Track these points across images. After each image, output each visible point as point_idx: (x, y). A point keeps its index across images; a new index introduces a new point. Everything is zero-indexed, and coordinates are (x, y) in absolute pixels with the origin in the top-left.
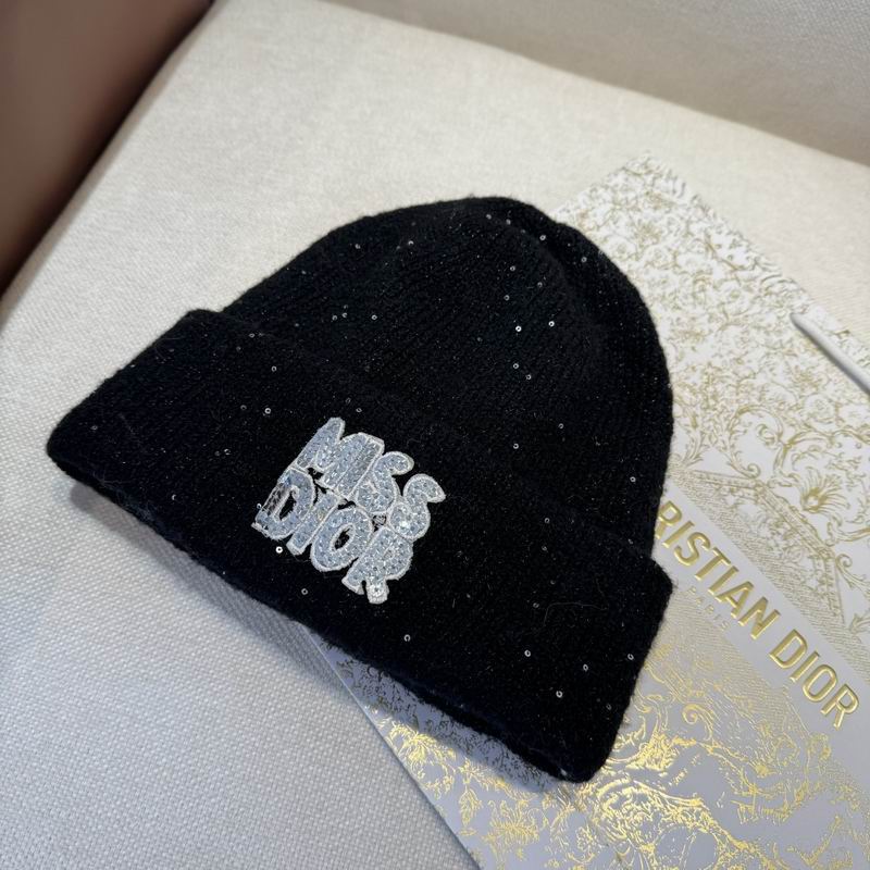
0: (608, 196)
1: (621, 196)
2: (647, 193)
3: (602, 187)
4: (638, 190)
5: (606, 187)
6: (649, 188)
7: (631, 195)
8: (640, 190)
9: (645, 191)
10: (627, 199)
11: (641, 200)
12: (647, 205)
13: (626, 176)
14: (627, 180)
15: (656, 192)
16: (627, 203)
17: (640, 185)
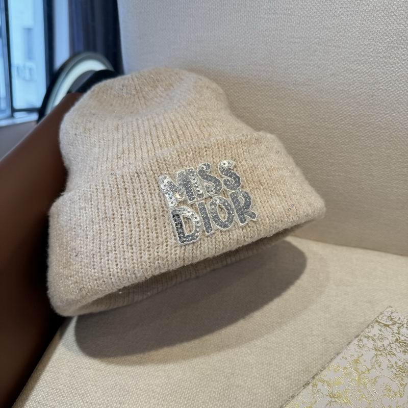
0: (370, 344)
1: (379, 344)
2: (397, 340)
3: (365, 337)
4: (390, 338)
5: (368, 337)
6: (397, 335)
7: (386, 343)
8: (391, 339)
9: (395, 339)
10: (383, 345)
11: (393, 346)
12: (398, 350)
13: (380, 328)
14: (380, 330)
15: (403, 338)
16: (385, 349)
17: (390, 334)
